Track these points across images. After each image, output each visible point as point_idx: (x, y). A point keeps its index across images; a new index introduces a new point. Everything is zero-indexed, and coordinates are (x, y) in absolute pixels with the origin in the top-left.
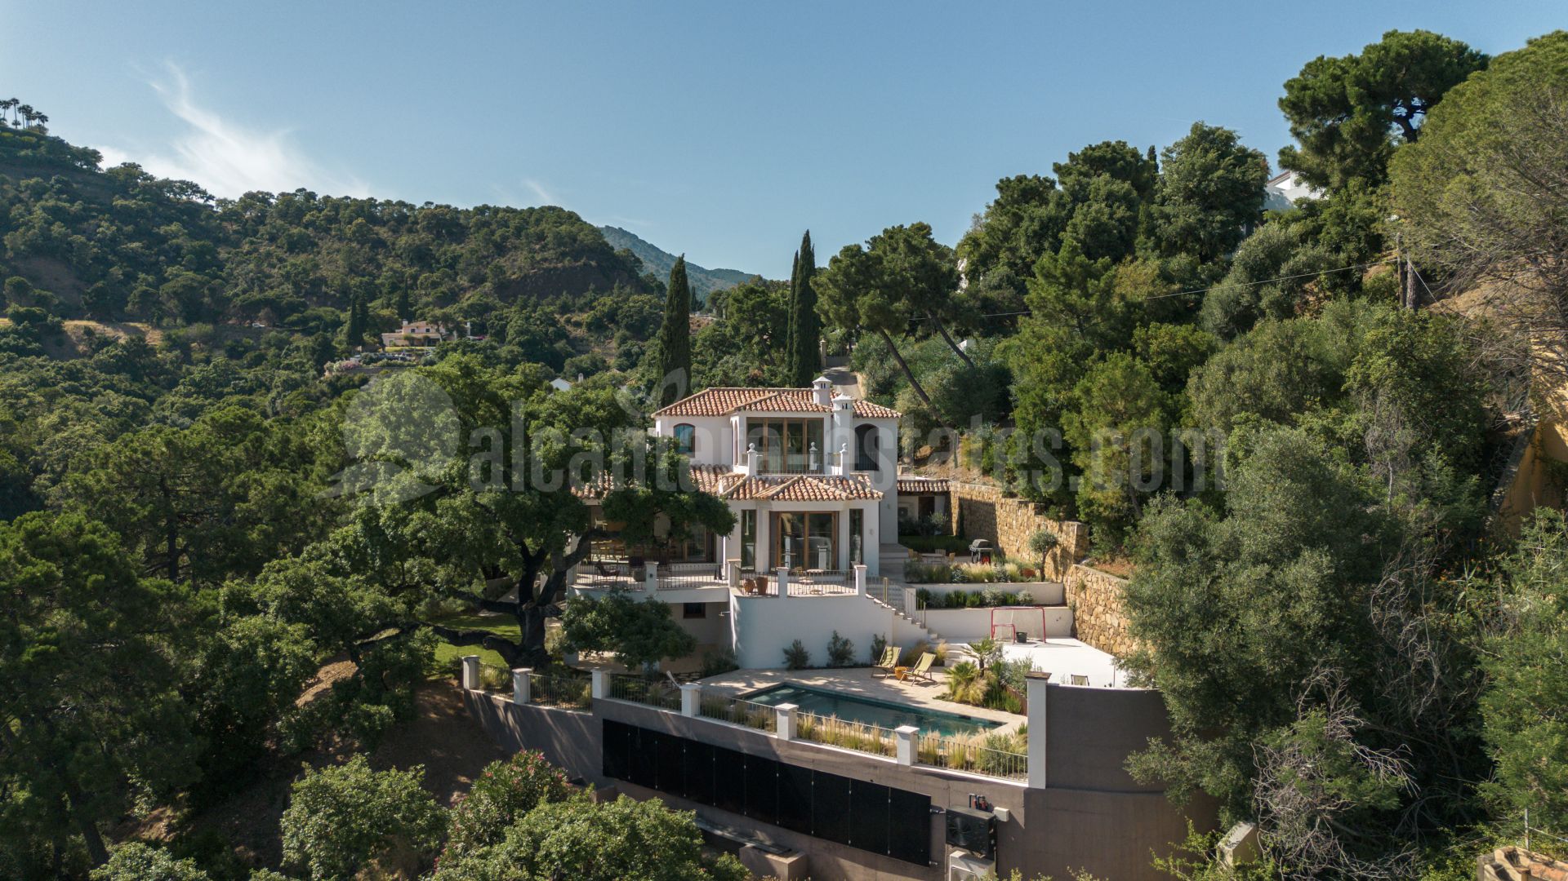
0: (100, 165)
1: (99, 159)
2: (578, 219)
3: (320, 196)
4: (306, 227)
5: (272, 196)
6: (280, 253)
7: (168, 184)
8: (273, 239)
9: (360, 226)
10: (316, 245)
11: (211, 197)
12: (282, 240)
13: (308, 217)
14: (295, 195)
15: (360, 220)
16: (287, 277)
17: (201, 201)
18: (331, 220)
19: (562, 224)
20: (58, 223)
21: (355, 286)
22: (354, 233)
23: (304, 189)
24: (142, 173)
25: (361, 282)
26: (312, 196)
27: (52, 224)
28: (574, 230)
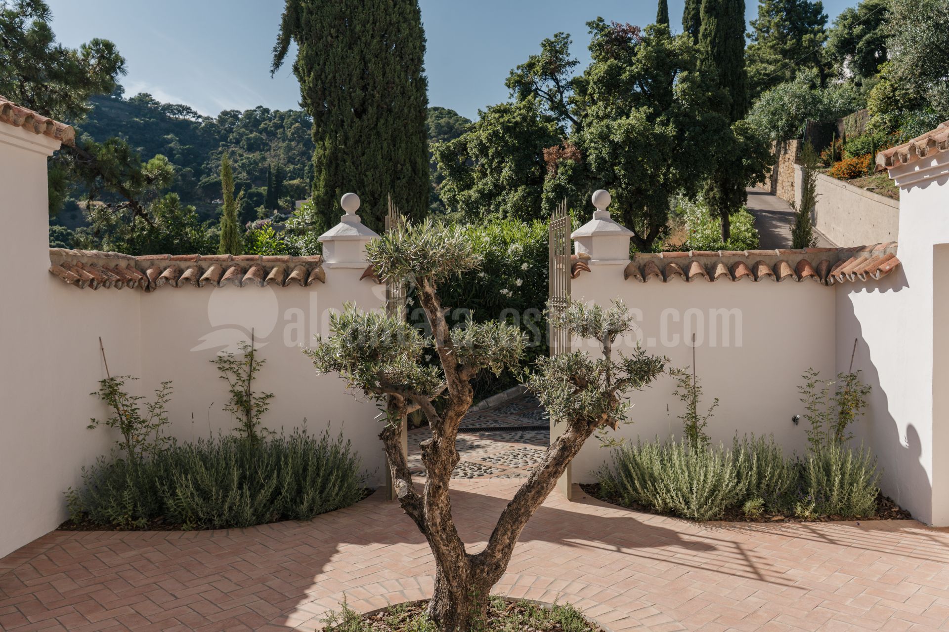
0: (123, 95)
1: (123, 91)
2: (456, 114)
3: (272, 110)
4: (261, 133)
5: (240, 113)
6: (240, 151)
7: (169, 107)
8: (237, 142)
9: (297, 128)
10: (267, 145)
11: (200, 117)
12: (244, 143)
13: (262, 126)
14: (255, 111)
15: (297, 125)
16: (243, 166)
17: (193, 120)
18: (277, 127)
19: (442, 118)
20: (85, 133)
21: (290, 171)
22: (293, 134)
23: (261, 107)
24: (152, 100)
25: (294, 169)
26: (267, 111)
27: (82, 134)
28: (452, 121)
